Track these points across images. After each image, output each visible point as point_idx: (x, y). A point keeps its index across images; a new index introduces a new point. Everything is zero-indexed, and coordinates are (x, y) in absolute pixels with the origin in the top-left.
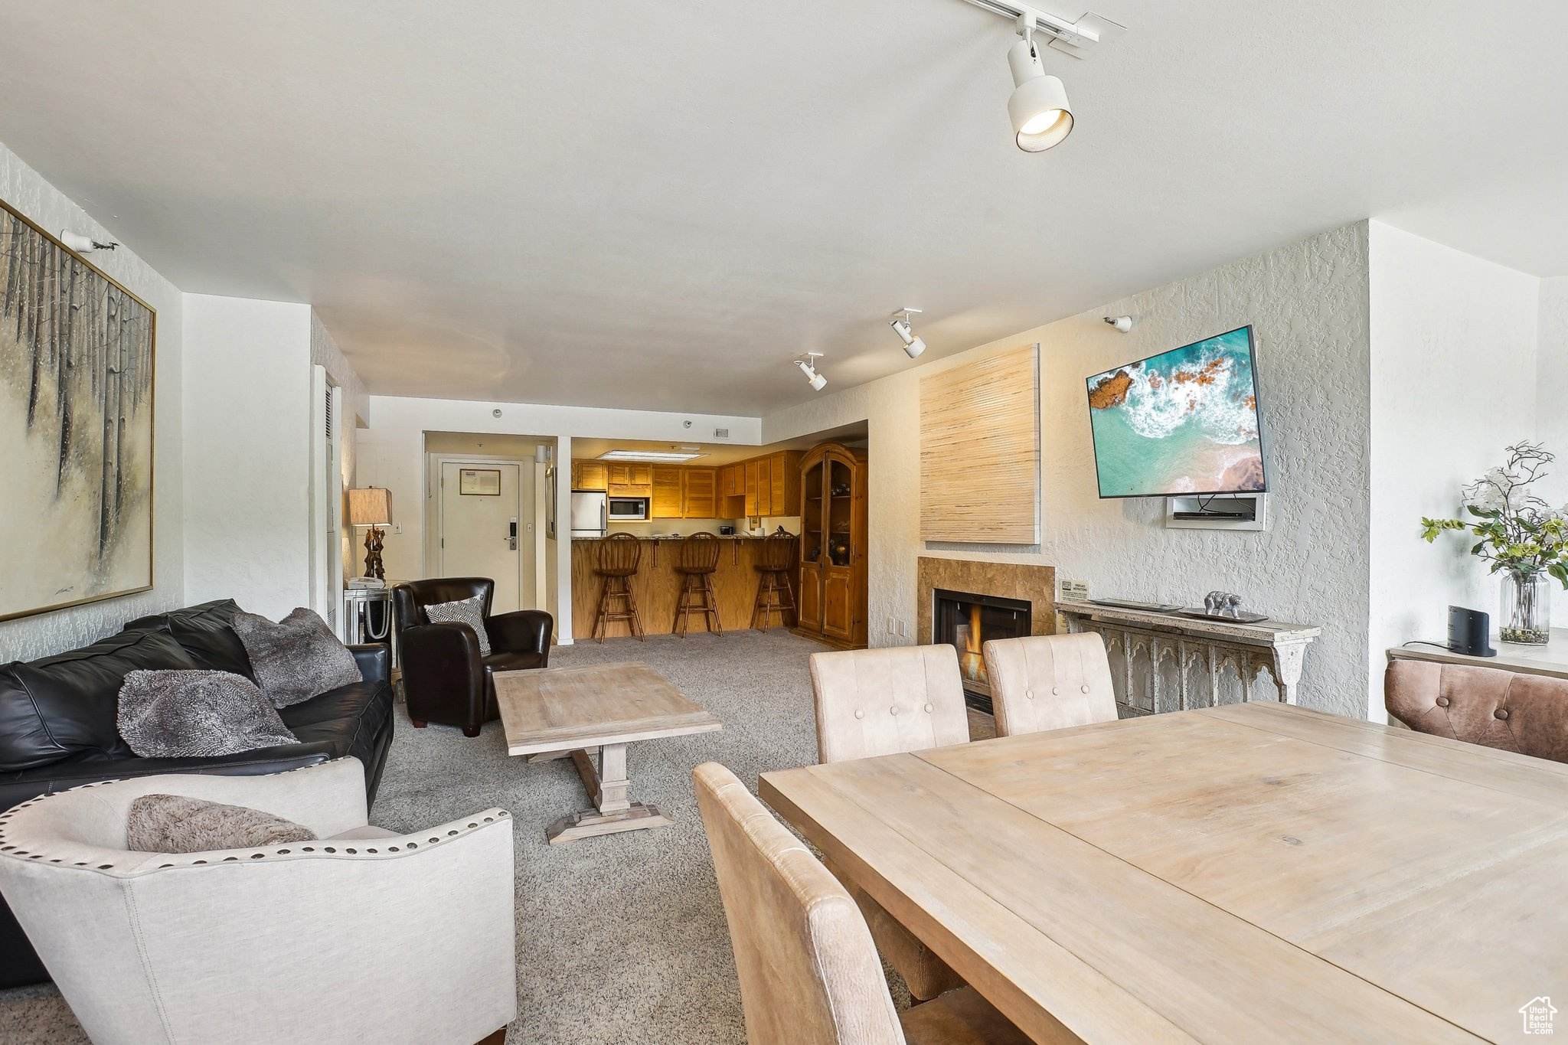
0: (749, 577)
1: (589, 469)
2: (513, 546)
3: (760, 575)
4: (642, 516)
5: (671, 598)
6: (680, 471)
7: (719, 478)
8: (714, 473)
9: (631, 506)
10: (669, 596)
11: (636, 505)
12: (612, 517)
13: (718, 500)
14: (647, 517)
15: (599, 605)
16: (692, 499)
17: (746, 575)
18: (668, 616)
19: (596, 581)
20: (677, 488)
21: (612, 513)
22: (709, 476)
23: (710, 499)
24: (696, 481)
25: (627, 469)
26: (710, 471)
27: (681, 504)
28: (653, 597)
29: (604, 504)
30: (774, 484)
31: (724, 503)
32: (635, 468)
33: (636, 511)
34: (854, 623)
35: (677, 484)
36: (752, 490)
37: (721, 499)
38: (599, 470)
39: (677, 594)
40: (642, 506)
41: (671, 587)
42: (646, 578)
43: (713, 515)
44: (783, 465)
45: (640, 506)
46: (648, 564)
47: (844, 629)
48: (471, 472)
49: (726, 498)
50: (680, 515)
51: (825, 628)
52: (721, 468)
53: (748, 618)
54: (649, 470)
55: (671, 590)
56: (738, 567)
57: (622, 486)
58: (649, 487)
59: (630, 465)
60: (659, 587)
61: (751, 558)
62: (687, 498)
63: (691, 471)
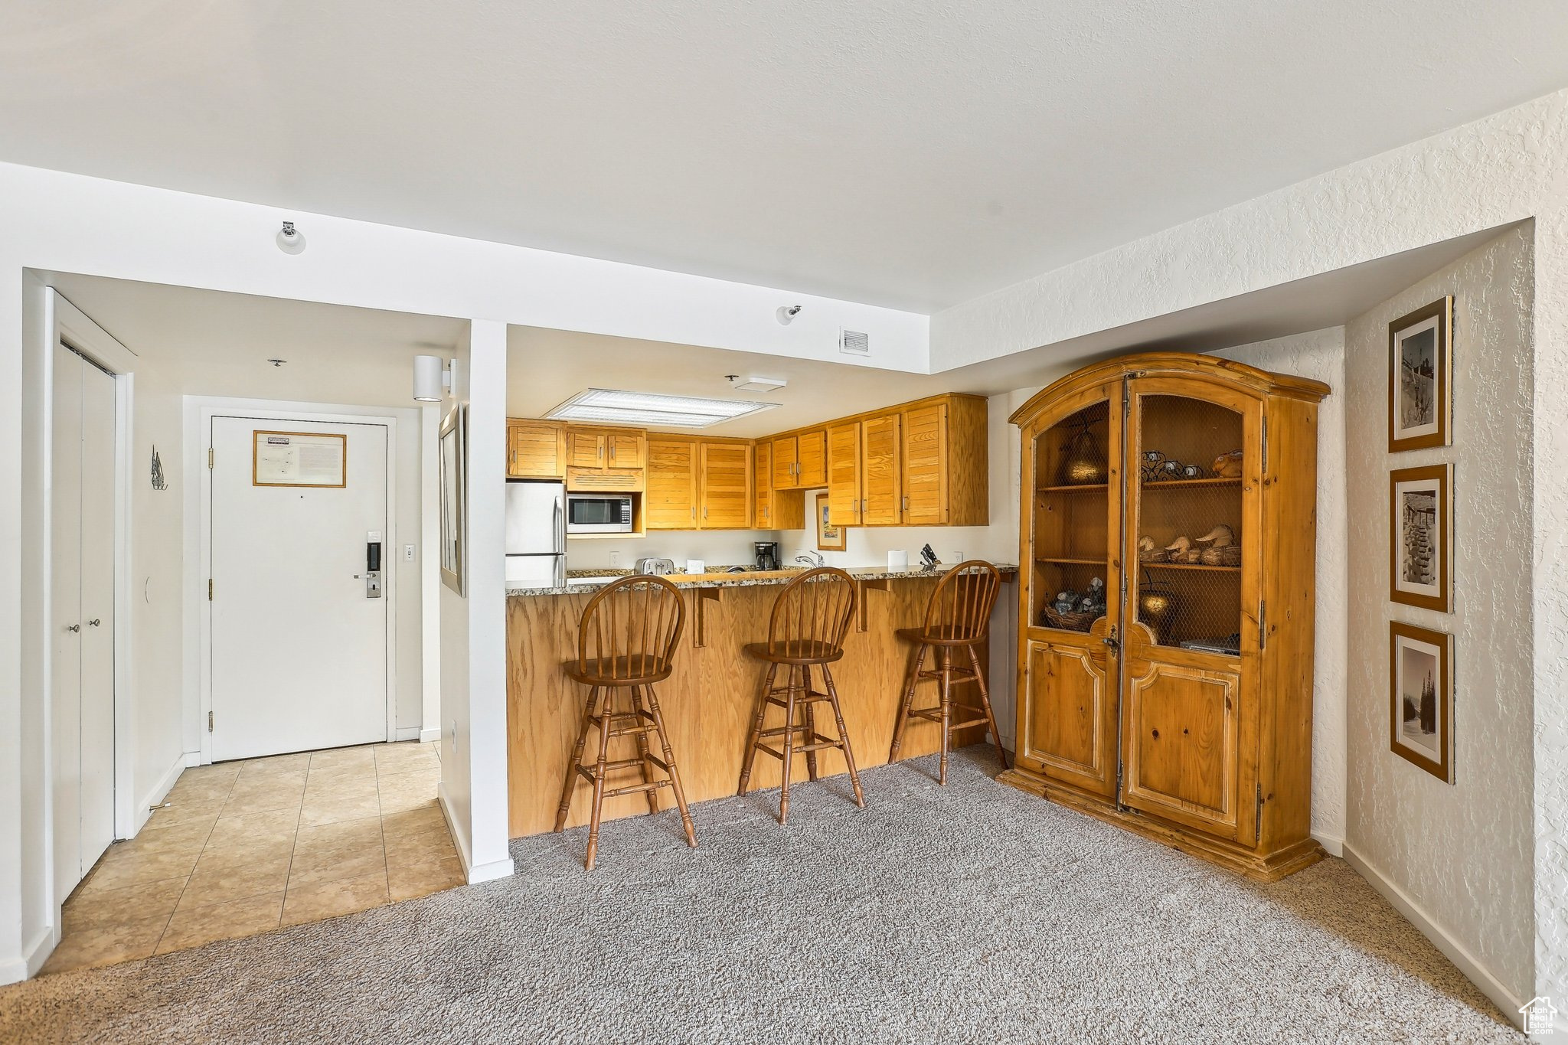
0: (887, 654)
1: (531, 437)
2: (373, 592)
3: (906, 649)
4: (628, 527)
5: (735, 714)
6: (693, 446)
7: (757, 459)
8: (748, 450)
9: (607, 509)
10: (732, 710)
11: (615, 506)
12: (572, 528)
13: (757, 496)
14: (634, 531)
15: (577, 748)
16: (712, 495)
17: (881, 651)
19: (566, 690)
20: (684, 475)
21: (572, 521)
22: (741, 457)
23: (742, 495)
24: (720, 464)
25: (601, 440)
26: (741, 447)
27: (693, 503)
28: (698, 718)
29: (560, 505)
31: (771, 501)
32: (617, 435)
33: (616, 518)
34: (1261, 801)
35: (687, 469)
36: (844, 476)
37: (763, 495)
38: (551, 438)
39: (748, 704)
40: (626, 508)
41: (736, 689)
42: (682, 674)
43: (747, 524)
45: (624, 508)
46: (685, 639)
47: (1218, 809)
48: (279, 439)
49: (774, 493)
50: (693, 524)
51: (1130, 791)
52: (761, 442)
53: (883, 742)
54: (642, 442)
55: (737, 696)
56: (868, 634)
57: (592, 471)
58: (640, 472)
59: (606, 434)
60: (709, 692)
61: (891, 615)
62: (703, 493)
63: (713, 446)
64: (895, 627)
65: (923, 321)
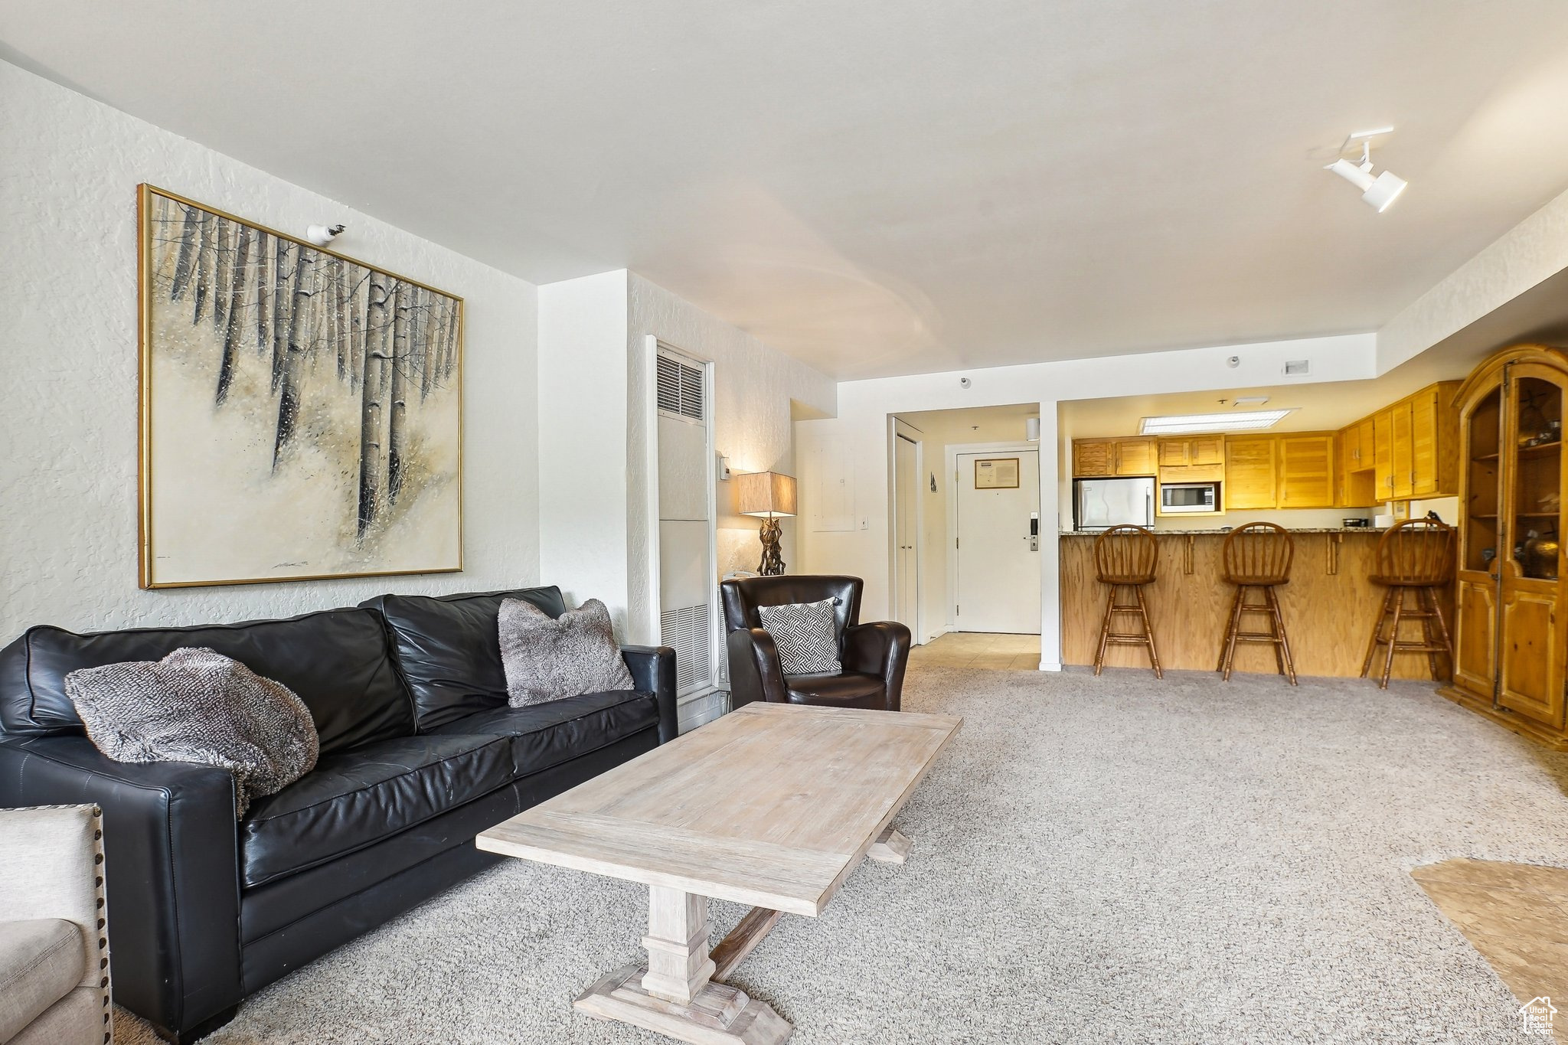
0: (1360, 593)
1: (1131, 449)
2: (1034, 547)
4: (1212, 507)
5: (1216, 619)
6: (1272, 443)
7: (1338, 446)
8: (1330, 440)
9: (1194, 495)
11: (1201, 491)
12: (1165, 509)
13: (1337, 480)
14: (1218, 508)
16: (1292, 480)
17: (1354, 591)
18: (1211, 644)
19: (1103, 591)
20: (1266, 466)
21: (1165, 503)
22: (1323, 446)
23: (1325, 479)
24: (1298, 455)
25: (1186, 445)
26: (1323, 439)
27: (1273, 486)
28: (1187, 617)
29: (1151, 493)
31: (1347, 483)
32: (1196, 442)
33: (1201, 500)
35: (1267, 461)
36: (1385, 458)
37: (1342, 478)
38: (1145, 448)
39: (1226, 613)
40: (1210, 494)
41: (1216, 603)
42: (1176, 589)
43: (1330, 502)
45: (1207, 494)
46: (1178, 569)
48: (987, 463)
49: (1351, 475)
50: (1273, 504)
51: (1502, 693)
52: (1342, 432)
54: (1220, 443)
55: (1217, 608)
56: (1339, 578)
57: (1181, 468)
58: (1219, 467)
59: (1191, 441)
60: (1196, 602)
61: (1365, 563)
62: (1283, 480)
63: (1290, 441)
64: (1368, 572)
65: (1371, 339)
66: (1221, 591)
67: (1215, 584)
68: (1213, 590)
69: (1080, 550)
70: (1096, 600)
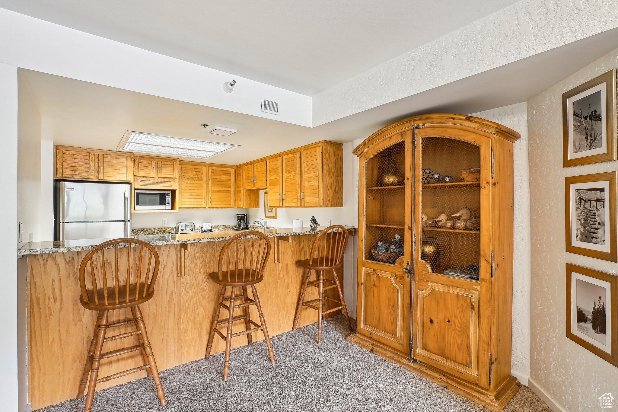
0: (291, 274)
1: (112, 160)
3: (301, 270)
4: (169, 207)
5: (203, 312)
6: (204, 168)
7: (237, 175)
8: (233, 171)
9: (158, 198)
10: (201, 310)
11: (162, 196)
12: (138, 207)
13: (237, 192)
14: (173, 208)
15: (94, 342)
16: (214, 192)
17: (288, 272)
18: (200, 336)
20: (200, 182)
21: (138, 203)
22: (229, 173)
23: (229, 192)
24: (218, 177)
25: (154, 163)
26: (229, 169)
27: (204, 196)
28: (179, 317)
29: (128, 195)
30: (305, 176)
31: (243, 195)
32: (160, 161)
33: (162, 202)
34: (492, 363)
35: (201, 179)
36: (275, 183)
37: (239, 192)
38: (123, 161)
39: (211, 307)
40: (168, 198)
41: (204, 298)
42: (169, 292)
43: (232, 206)
44: (320, 154)
45: (167, 197)
46: (171, 272)
47: (467, 366)
49: (244, 191)
50: (204, 205)
51: (417, 351)
52: (238, 167)
53: (289, 319)
54: (176, 164)
55: (204, 302)
56: (281, 264)
57: (149, 179)
58: (175, 180)
59: (157, 160)
60: (187, 301)
61: (293, 253)
62: (210, 191)
63: (213, 168)
64: (295, 259)
66: (207, 287)
67: (203, 281)
68: (201, 288)
69: (57, 265)
70: (80, 320)
